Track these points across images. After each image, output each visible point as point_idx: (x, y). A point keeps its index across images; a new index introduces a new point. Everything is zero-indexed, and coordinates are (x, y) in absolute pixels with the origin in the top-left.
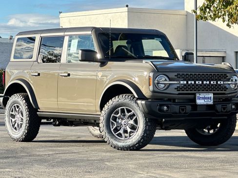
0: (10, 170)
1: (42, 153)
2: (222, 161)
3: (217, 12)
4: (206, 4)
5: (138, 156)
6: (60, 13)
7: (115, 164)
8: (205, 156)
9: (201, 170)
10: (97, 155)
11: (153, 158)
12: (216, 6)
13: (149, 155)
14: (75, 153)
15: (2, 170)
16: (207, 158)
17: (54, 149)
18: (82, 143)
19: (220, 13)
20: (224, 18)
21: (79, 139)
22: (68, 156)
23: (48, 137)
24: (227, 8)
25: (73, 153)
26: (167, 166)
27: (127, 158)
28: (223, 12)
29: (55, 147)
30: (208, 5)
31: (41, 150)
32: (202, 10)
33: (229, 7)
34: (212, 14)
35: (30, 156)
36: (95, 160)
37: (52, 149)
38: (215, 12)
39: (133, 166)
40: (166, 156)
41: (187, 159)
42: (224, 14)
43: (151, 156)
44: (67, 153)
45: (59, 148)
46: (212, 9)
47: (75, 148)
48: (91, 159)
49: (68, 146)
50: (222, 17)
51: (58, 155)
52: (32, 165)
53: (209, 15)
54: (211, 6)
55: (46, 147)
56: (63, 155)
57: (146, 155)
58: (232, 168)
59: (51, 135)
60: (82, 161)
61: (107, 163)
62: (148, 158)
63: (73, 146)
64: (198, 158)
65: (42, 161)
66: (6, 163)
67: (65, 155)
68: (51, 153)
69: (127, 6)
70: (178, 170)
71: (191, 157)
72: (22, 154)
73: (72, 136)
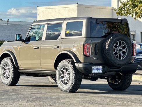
0: (6, 103)
1: (24, 93)
2: (128, 100)
3: (128, 11)
4: (122, 6)
5: (79, 96)
6: (38, 6)
7: (66, 100)
8: (118, 97)
9: (115, 105)
10: (56, 95)
11: (88, 97)
12: (128, 7)
13: (86, 95)
14: (43, 93)
15: (1, 103)
16: (119, 98)
17: (31, 90)
18: (47, 87)
19: (130, 12)
20: (132, 15)
21: (46, 85)
22: (39, 95)
23: (28, 83)
24: (134, 9)
25: (42, 93)
26: (95, 102)
27: (73, 97)
28: (132, 11)
29: (32, 89)
30: (123, 7)
31: (24, 91)
32: (120, 9)
33: (135, 8)
34: (126, 12)
35: (17, 94)
36: (54, 98)
37: (30, 90)
38: (127, 11)
39: (76, 102)
40: (96, 97)
41: (107, 99)
42: (133, 12)
43: (87, 96)
44: (38, 93)
45: (34, 90)
46: (126, 9)
47: (44, 90)
48: (52, 97)
49: (39, 89)
50: (131, 14)
51: (34, 94)
52: (18, 100)
53: (124, 12)
54: (125, 7)
55: (27, 89)
56: (37, 94)
57: (84, 95)
58: (133, 104)
59: (30, 82)
60: (47, 98)
61: (61, 100)
62: (85, 98)
63: (42, 89)
64: (114, 98)
65: (24, 98)
66: (3, 99)
67: (38, 94)
68: (29, 93)
69: (77, 3)
70: (102, 105)
71: (110, 97)
72: (12, 94)
73: (42, 82)
